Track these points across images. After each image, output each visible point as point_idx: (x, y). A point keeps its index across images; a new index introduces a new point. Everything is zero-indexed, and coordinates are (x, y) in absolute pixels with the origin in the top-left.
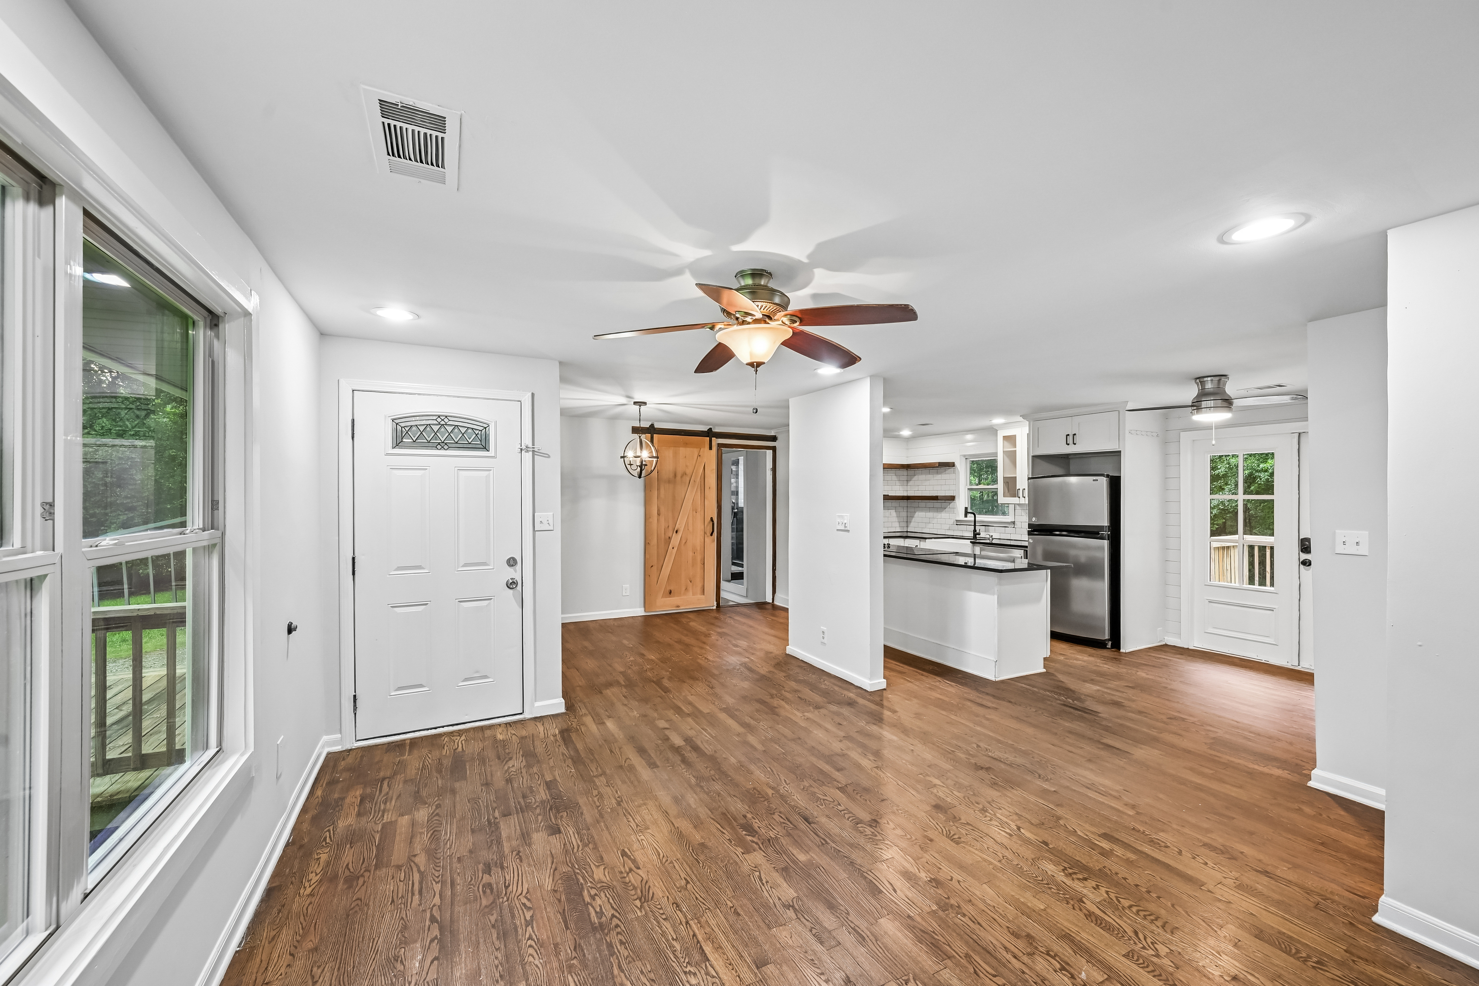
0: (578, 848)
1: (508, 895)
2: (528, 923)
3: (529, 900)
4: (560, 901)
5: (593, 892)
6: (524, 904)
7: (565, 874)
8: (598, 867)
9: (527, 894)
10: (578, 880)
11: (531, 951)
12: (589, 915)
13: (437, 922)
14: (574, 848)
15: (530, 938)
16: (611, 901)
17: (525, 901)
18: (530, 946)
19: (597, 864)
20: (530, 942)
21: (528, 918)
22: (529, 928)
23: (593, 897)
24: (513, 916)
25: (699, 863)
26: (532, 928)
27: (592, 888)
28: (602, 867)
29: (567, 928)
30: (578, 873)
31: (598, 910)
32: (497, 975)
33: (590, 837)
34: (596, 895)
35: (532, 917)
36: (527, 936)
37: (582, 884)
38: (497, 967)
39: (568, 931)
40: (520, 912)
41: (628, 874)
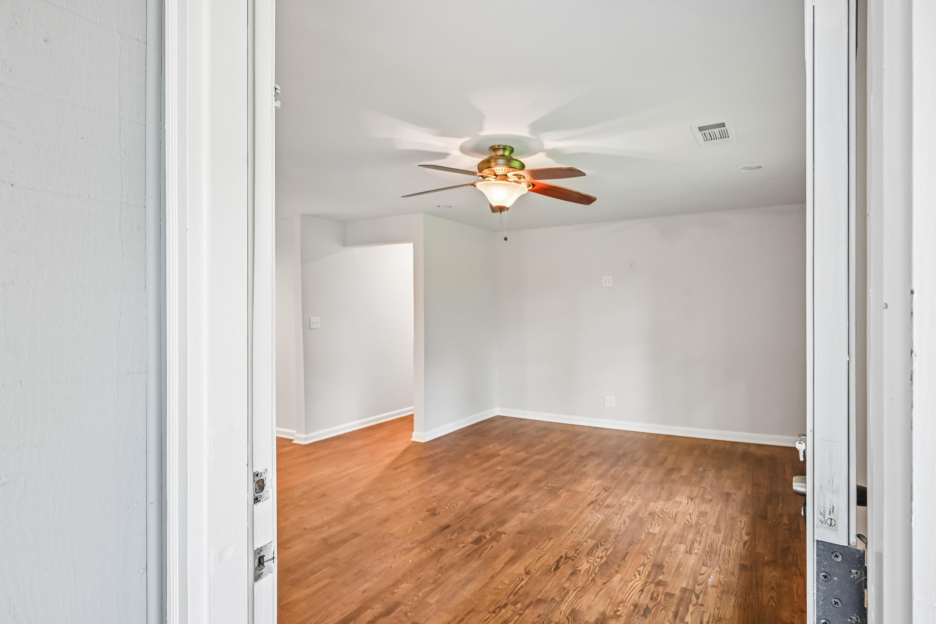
0: (575, 590)
1: (645, 585)
2: (644, 565)
3: (635, 576)
4: (619, 566)
5: (598, 560)
6: (639, 574)
7: (602, 577)
8: (580, 571)
9: (633, 580)
10: (599, 570)
11: (651, 553)
12: (612, 552)
13: (695, 594)
14: (579, 591)
15: (648, 558)
16: (594, 552)
17: (638, 576)
18: (650, 555)
19: (578, 572)
20: (649, 557)
21: (642, 567)
22: (645, 562)
23: (602, 558)
24: (650, 573)
25: (531, 543)
26: (644, 562)
27: (596, 562)
28: (579, 569)
29: (627, 553)
30: (595, 574)
31: (605, 552)
32: (673, 554)
33: (560, 592)
34: (598, 558)
35: (640, 567)
36: (649, 560)
37: (599, 567)
38: (671, 556)
39: (628, 551)
40: (644, 572)
41: (570, 558)
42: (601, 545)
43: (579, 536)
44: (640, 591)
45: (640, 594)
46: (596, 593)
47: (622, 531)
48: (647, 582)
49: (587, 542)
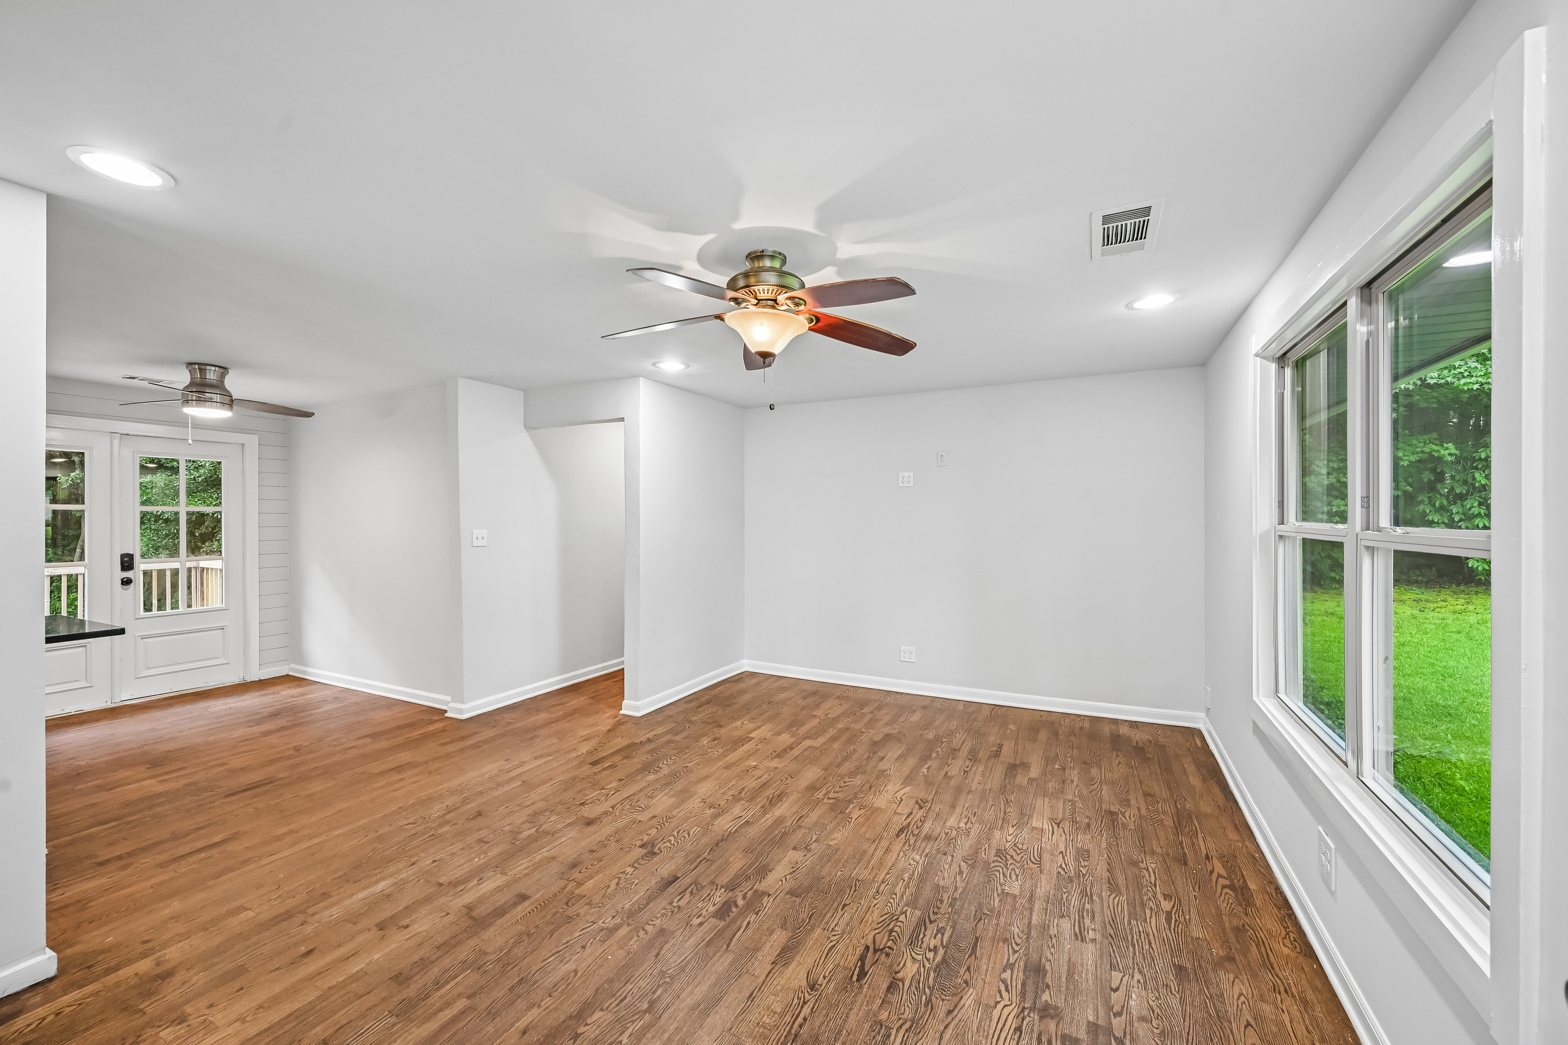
0: (901, 1027)
1: (1022, 1015)
2: (1010, 966)
3: (1000, 992)
4: (968, 969)
5: (930, 955)
6: (1007, 990)
7: (943, 997)
8: (903, 980)
9: (999, 1002)
10: (935, 980)
11: (1019, 941)
12: (951, 937)
13: (1116, 1038)
14: (907, 1031)
15: (1015, 952)
16: (921, 936)
17: (1005, 994)
18: (1017, 944)
19: (901, 984)
20: (1017, 948)
21: (1009, 971)
22: (1012, 961)
23: (935, 950)
24: (1024, 984)
25: (812, 914)
26: (1009, 959)
27: (928, 960)
28: (900, 975)
29: (977, 939)
30: (929, 988)
31: (939, 936)
32: (1054, 940)
33: (873, 1034)
34: (930, 950)
35: (1004, 971)
36: (1017, 955)
37: (935, 971)
38: (1053, 946)
39: (977, 935)
40: (1014, 984)
41: (882, 950)
42: (931, 922)
43: (892, 900)
44: (1015, 1030)
45: (1016, 1037)
46: (938, 1035)
47: (960, 890)
48: (1024, 1008)
49: (905, 912)
